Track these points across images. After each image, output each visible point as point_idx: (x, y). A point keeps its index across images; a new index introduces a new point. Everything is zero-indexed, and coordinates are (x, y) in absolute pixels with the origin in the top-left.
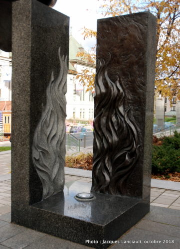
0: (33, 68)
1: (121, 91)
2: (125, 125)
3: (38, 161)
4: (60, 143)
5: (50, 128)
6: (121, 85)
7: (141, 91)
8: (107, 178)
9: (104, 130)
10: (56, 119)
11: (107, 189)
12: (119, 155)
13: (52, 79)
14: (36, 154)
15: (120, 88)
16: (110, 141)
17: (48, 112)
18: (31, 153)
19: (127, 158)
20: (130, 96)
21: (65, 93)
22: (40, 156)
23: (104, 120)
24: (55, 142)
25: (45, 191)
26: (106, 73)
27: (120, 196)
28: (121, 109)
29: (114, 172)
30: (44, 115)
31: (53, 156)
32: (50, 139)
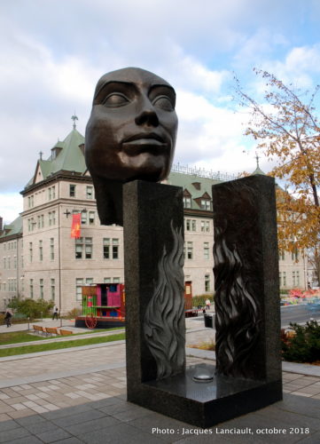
0: (141, 245)
1: (239, 260)
2: (243, 299)
3: (151, 338)
4: (177, 319)
5: (164, 305)
6: (238, 253)
7: (257, 259)
8: (231, 358)
9: (224, 304)
10: (172, 294)
11: (230, 371)
12: (239, 332)
13: (165, 253)
14: (149, 331)
15: (238, 258)
16: (230, 316)
17: (161, 287)
18: (142, 329)
19: (248, 335)
20: (247, 266)
21: (182, 266)
22: (153, 333)
23: (223, 294)
24: (171, 319)
25: (161, 370)
26: (224, 242)
27: (243, 379)
28: (239, 281)
29: (237, 352)
30: (157, 291)
31: (169, 334)
32: (165, 316)
